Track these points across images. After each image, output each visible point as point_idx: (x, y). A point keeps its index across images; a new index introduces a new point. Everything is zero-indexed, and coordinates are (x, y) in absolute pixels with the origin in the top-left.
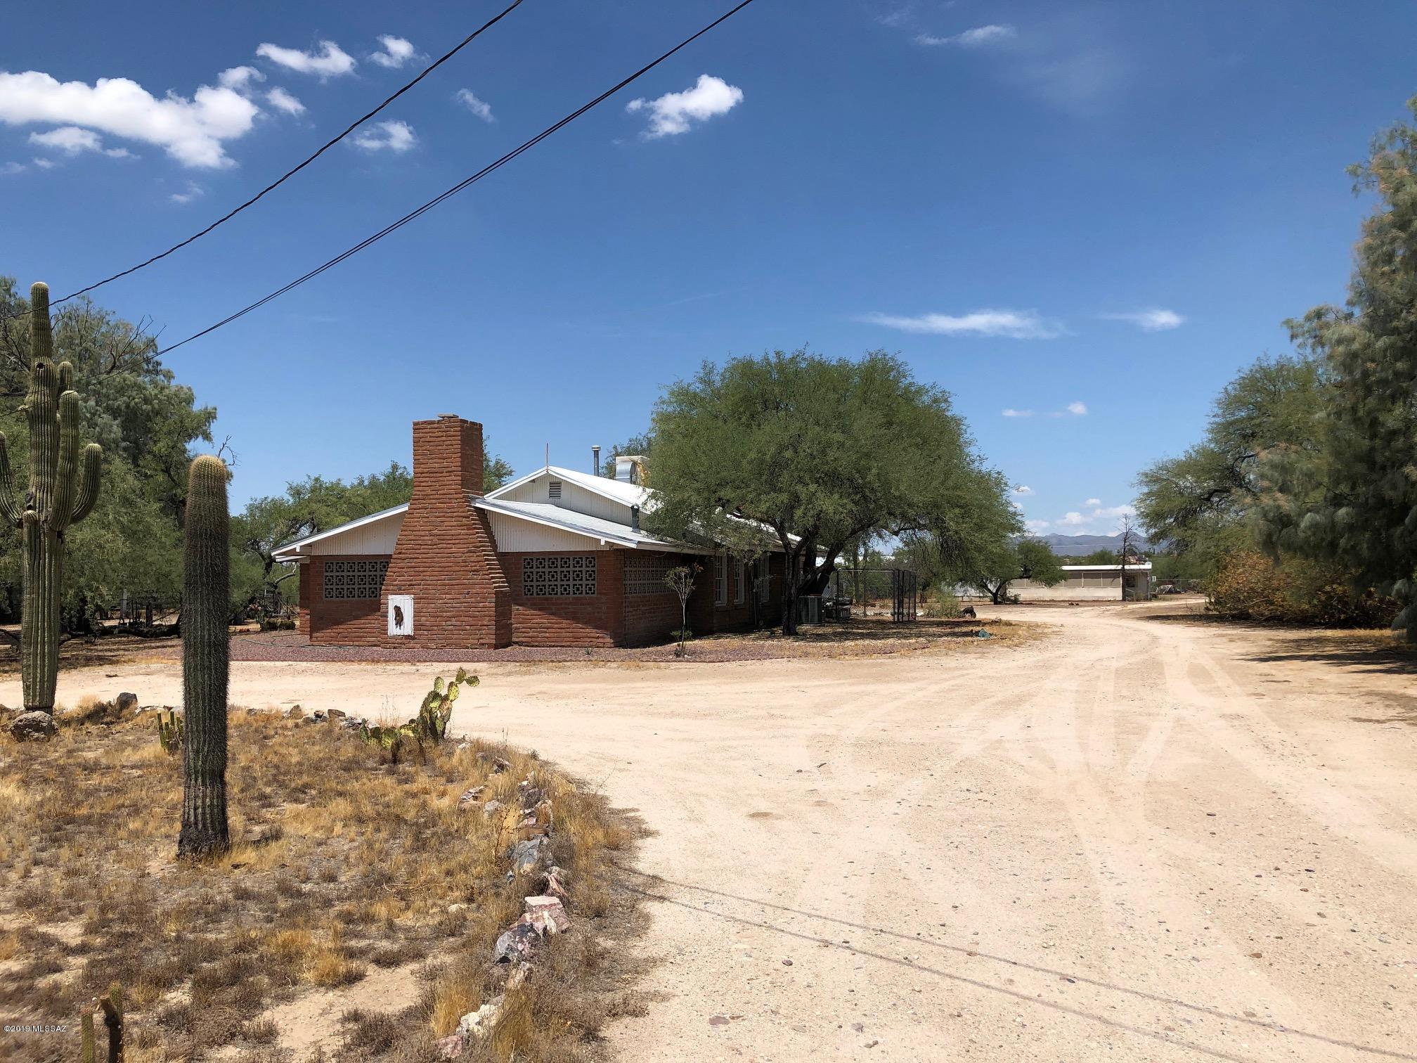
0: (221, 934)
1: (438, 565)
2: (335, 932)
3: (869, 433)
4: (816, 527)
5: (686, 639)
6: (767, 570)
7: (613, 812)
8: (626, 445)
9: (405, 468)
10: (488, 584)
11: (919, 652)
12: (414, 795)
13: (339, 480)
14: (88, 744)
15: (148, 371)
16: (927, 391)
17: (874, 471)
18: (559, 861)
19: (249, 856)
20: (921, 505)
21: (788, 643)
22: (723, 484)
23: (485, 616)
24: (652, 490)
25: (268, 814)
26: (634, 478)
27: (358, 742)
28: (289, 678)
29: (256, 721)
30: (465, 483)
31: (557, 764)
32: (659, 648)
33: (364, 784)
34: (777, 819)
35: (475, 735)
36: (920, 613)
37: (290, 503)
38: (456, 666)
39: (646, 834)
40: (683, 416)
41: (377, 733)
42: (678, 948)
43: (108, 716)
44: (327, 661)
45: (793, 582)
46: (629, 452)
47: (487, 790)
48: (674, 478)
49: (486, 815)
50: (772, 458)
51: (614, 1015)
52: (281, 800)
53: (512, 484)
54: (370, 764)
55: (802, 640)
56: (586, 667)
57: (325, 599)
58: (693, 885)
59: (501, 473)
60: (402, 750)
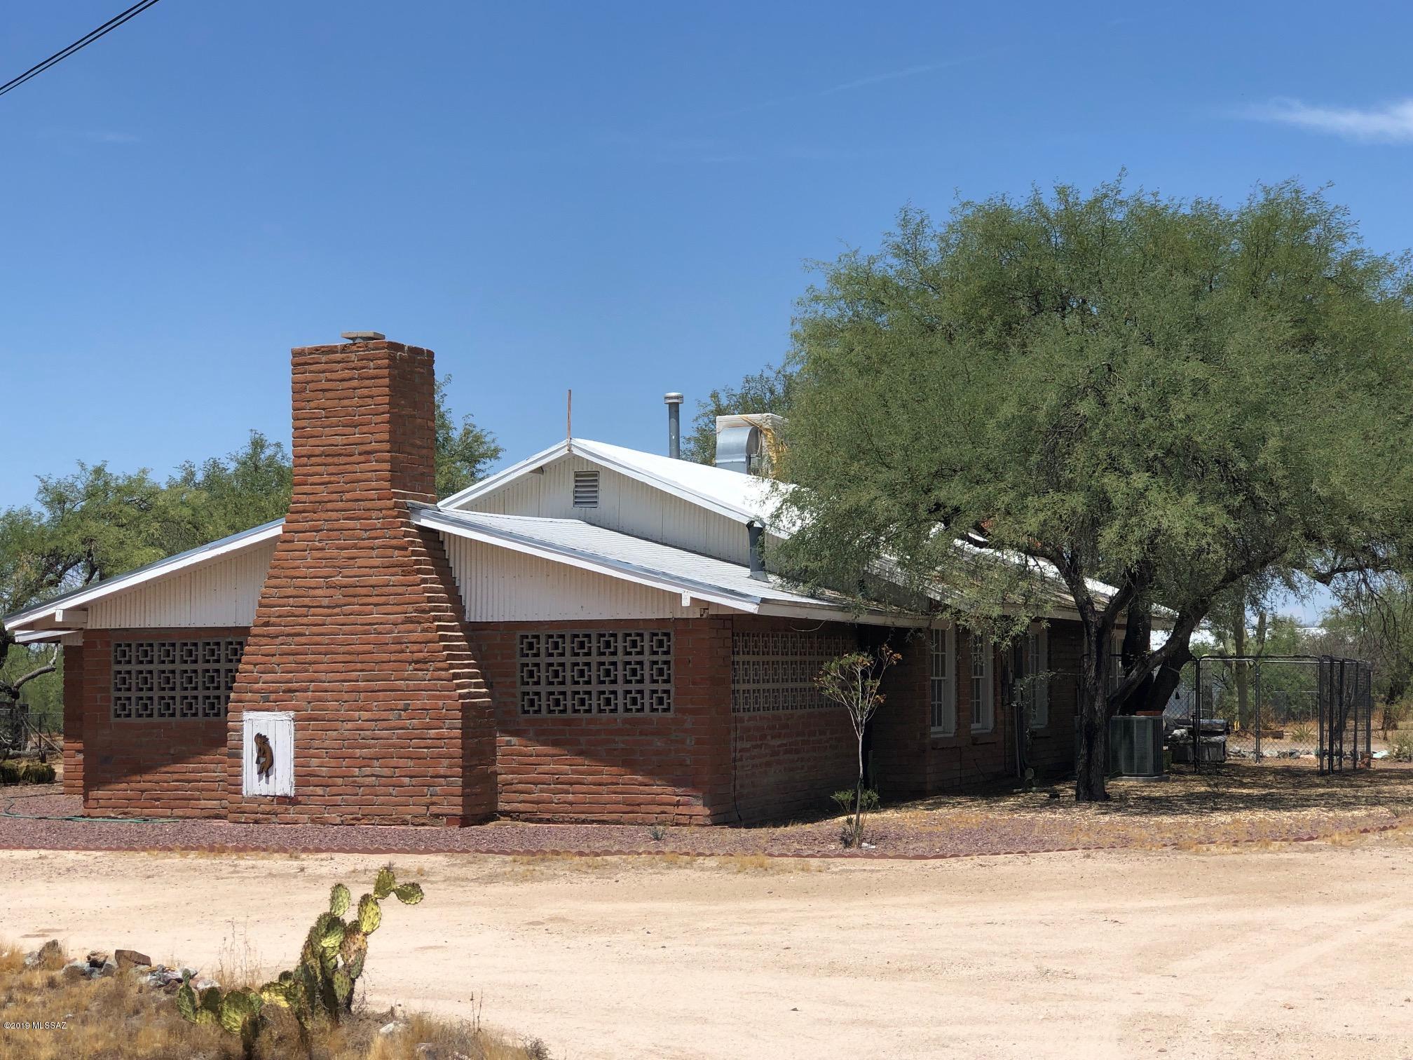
1: (342, 649)
3: (1263, 359)
4: (1144, 564)
5: (864, 809)
8: (738, 391)
9: (277, 445)
10: (444, 689)
11: (1373, 837)
13: (144, 471)
16: (1392, 270)
17: (1273, 443)
20: (1377, 516)
21: (1089, 817)
22: (943, 474)
23: (440, 757)
24: (792, 487)
26: (755, 460)
27: (175, 1018)
28: (40, 886)
30: (399, 476)
32: (808, 827)
35: (415, 1006)
36: (1380, 752)
37: (44, 520)
38: (379, 861)
40: (858, 326)
41: (212, 1000)
44: (119, 849)
45: (1099, 684)
46: (746, 404)
48: (837, 460)
50: (1049, 415)
53: (497, 477)
55: (1118, 810)
56: (651, 866)
57: (113, 720)
59: (475, 453)
60: (264, 1037)
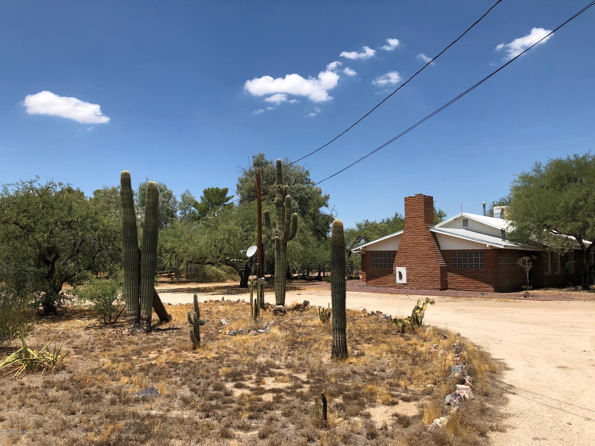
0: (349, 383)
1: (415, 255)
2: (387, 388)
5: (529, 290)
6: (573, 257)
7: (493, 359)
8: (498, 201)
9: (401, 215)
10: (436, 263)
12: (411, 345)
13: (375, 221)
14: (296, 318)
15: (306, 183)
18: (469, 374)
19: (354, 360)
21: (585, 293)
22: (546, 218)
23: (436, 277)
24: (511, 221)
25: (359, 347)
26: (502, 216)
27: (388, 324)
28: (360, 298)
29: (351, 313)
30: (426, 221)
31: (469, 339)
32: (516, 293)
33: (392, 339)
34: (571, 370)
35: (434, 325)
37: (357, 230)
38: (425, 297)
39: (508, 369)
40: (525, 187)
41: (396, 321)
42: (521, 412)
43: (301, 308)
44: (373, 292)
46: (500, 204)
47: (440, 345)
48: (521, 216)
49: (440, 355)
50: (572, 205)
51: (492, 430)
52: (362, 342)
53: (446, 220)
54: (393, 332)
55: (592, 292)
56: (481, 300)
57: (371, 268)
58: (529, 391)
59: (441, 215)
60: (405, 328)
